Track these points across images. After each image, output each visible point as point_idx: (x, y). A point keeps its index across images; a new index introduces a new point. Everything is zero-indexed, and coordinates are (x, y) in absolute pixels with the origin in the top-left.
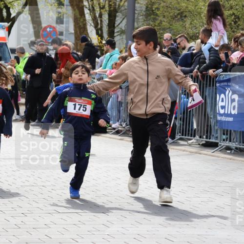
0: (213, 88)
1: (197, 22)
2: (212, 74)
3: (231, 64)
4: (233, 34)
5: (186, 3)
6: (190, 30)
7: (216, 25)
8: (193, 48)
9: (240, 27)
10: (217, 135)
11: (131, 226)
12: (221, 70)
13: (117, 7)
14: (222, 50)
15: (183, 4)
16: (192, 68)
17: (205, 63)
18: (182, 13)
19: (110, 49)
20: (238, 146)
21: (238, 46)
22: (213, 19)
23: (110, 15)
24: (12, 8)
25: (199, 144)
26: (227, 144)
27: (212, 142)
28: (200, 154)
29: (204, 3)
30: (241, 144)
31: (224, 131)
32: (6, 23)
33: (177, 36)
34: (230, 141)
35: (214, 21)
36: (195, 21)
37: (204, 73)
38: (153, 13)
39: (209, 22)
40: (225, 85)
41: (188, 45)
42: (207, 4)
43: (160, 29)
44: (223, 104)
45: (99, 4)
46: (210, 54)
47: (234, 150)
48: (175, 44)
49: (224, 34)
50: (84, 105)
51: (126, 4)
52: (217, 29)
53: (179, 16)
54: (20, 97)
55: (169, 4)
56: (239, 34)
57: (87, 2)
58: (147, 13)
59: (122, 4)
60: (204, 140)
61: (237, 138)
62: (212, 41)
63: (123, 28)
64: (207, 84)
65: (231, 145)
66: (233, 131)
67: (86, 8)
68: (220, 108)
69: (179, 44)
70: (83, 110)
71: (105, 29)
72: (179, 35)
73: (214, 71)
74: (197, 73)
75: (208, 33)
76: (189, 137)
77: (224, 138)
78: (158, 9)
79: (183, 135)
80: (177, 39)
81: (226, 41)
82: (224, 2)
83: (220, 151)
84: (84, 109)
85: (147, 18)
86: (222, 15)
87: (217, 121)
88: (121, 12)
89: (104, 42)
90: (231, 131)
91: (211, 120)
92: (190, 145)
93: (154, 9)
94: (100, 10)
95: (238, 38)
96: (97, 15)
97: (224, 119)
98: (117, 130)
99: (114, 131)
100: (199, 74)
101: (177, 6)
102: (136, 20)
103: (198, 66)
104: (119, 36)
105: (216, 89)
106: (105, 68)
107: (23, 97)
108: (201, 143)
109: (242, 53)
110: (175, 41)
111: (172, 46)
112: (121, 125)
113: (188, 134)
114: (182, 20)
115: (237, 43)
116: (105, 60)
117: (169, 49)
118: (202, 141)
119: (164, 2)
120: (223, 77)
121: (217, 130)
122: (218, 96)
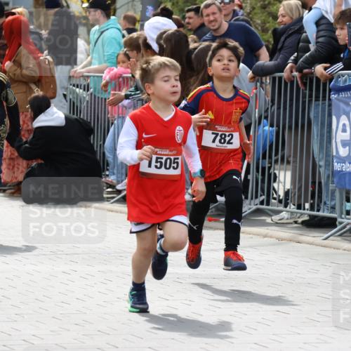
0: (324, 104)
2: (322, 74)
10: (333, 203)
12: (340, 65)
17: (308, 50)
19: (102, 19)
25: (296, 222)
31: (348, 193)
37: (305, 71)
46: (318, 32)
60: (306, 213)
62: (324, 4)
64: (311, 96)
68: (339, 145)
73: (326, 69)
74: (292, 72)
76: (276, 208)
77: (348, 208)
79: (262, 203)
87: (334, 173)
91: (322, 170)
92: (277, 224)
97: (347, 167)
98: (123, 193)
99: (118, 197)
100: (296, 74)
105: (329, 105)
108: (300, 220)
118: (302, 214)
120: (346, 81)
121: (333, 192)
122: (334, 119)
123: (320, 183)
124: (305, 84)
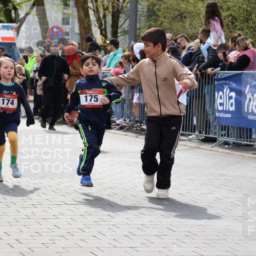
0: (211, 86)
1: (196, 23)
2: (211, 73)
3: (228, 63)
5: (185, 5)
6: (189, 30)
7: (214, 26)
8: (192, 48)
9: (237, 28)
10: (215, 131)
11: (135, 217)
12: (219, 69)
13: (120, 8)
14: (220, 50)
15: (183, 6)
16: (191, 67)
17: (204, 62)
18: (182, 14)
19: (114, 49)
20: (236, 141)
21: (235, 45)
22: (211, 20)
23: (113, 16)
24: (21, 9)
25: (199, 140)
26: (225, 139)
27: (211, 138)
29: (203, 5)
30: (239, 139)
31: (222, 127)
32: (15, 24)
33: (177, 36)
34: (228, 136)
35: (212, 22)
36: (194, 22)
37: (203, 71)
38: (154, 14)
40: (224, 83)
42: (205, 6)
44: (221, 101)
45: (103, 5)
46: (208, 53)
47: (232, 145)
48: (176, 44)
49: (221, 34)
50: (95, 96)
51: (129, 5)
52: (215, 29)
53: (179, 17)
54: (29, 95)
55: (170, 6)
56: (237, 34)
57: (91, 3)
58: (149, 14)
59: (124, 5)
61: (234, 134)
62: (211, 41)
63: (126, 29)
64: (205, 82)
65: (229, 140)
66: (230, 127)
67: (91, 9)
68: (218, 105)
69: (179, 44)
71: (109, 29)
72: (180, 35)
73: (212, 70)
74: (196, 71)
75: (207, 33)
76: (190, 133)
77: (222, 133)
78: (159, 10)
80: (177, 39)
81: (224, 41)
82: (222, 4)
83: (219, 146)
84: (96, 99)
85: (148, 19)
86: (219, 16)
87: (216, 118)
88: (124, 13)
89: (108, 42)
90: (228, 127)
91: (210, 116)
92: (190, 140)
93: (155, 10)
94: (104, 12)
95: (236, 38)
96: (101, 16)
97: (222, 115)
98: (121, 126)
99: (118, 127)
100: (198, 72)
101: (178, 7)
102: (138, 21)
103: (197, 65)
104: (122, 37)
105: (214, 87)
106: (109, 67)
107: (31, 95)
108: (201, 139)
109: (239, 53)
111: (173, 46)
112: (125, 121)
113: (189, 129)
114: (182, 20)
115: (234, 43)
116: (109, 59)
117: (170, 48)
118: (201, 136)
119: (165, 3)
120: (221, 76)
121: (215, 126)
122: (216, 93)
123: (209, 121)
124: (202, 77)
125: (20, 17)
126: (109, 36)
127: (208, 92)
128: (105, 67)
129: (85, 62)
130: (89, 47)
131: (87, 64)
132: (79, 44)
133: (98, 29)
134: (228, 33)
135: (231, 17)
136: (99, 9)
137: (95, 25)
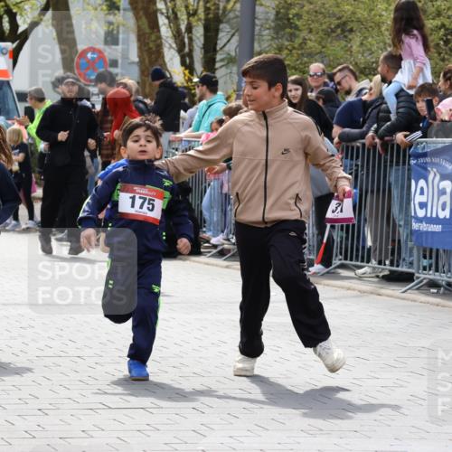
0: (403, 169)
1: (374, 42)
2: (402, 142)
4: (442, 63)
5: (352, 5)
6: (360, 56)
7: (410, 47)
8: (364, 91)
10: (411, 259)
11: (249, 433)
12: (419, 133)
13: (221, 12)
14: (420, 96)
15: (347, 7)
16: (364, 129)
17: (389, 119)
18: (345, 23)
19: (208, 94)
22: (403, 36)
23: (206, 28)
24: (21, 14)
25: (378, 277)
26: (431, 275)
27: (402, 273)
28: (379, 295)
29: (386, 6)
31: (425, 251)
32: (9, 44)
34: (437, 270)
35: (406, 39)
36: (370, 40)
37: (386, 138)
38: (289, 23)
39: (397, 41)
40: (428, 163)
41: (357, 86)
42: (393, 7)
43: (302, 54)
44: (423, 199)
45: (187, 7)
46: (398, 103)
47: (446, 289)
48: (331, 84)
49: (424, 64)
50: (150, 200)
51: (238, 6)
52: (411, 55)
53: (339, 31)
54: (36, 186)
55: (320, 7)
57: (163, 2)
58: (279, 25)
59: (229, 6)
60: (387, 268)
61: (450, 265)
62: (403, 78)
63: (233, 54)
64: (392, 161)
65: (439, 278)
66: (441, 251)
67: (162, 14)
68: (417, 207)
69: (339, 83)
70: (148, 208)
71: (198, 55)
72: (339, 67)
73: (406, 136)
74: (374, 139)
75: (395, 62)
76: (359, 263)
77: (425, 264)
78: (299, 16)
79: (346, 259)
80: (335, 74)
81: (430, 79)
82: (425, 3)
84: (151, 206)
85: (277, 33)
86: (421, 28)
88: (228, 22)
89: (196, 80)
90: (438, 250)
91: (401, 230)
92: (360, 278)
93: (291, 16)
94: (188, 19)
96: (183, 28)
97: (424, 227)
98: (219, 249)
99: (214, 251)
100: (377, 140)
101: (336, 10)
102: (256, 37)
103: (375, 126)
104: (224, 68)
105: (409, 170)
106: (198, 131)
108: (381, 275)
110: (331, 77)
111: (326, 88)
112: (228, 240)
113: (357, 256)
114: (346, 37)
115: (449, 82)
116: (198, 114)
118: (383, 269)
119: (311, 3)
120: (424, 148)
121: (411, 250)
122: (413, 182)
123: (399, 241)
124: (385, 150)
125: (20, 30)
126: (199, 67)
127: (397, 181)
128: (191, 129)
129: (132, 135)
130: (157, 90)
131: (136, 139)
132: (138, 83)
133: (177, 54)
134: (438, 61)
135: (442, 30)
136: (179, 14)
137: (171, 47)
